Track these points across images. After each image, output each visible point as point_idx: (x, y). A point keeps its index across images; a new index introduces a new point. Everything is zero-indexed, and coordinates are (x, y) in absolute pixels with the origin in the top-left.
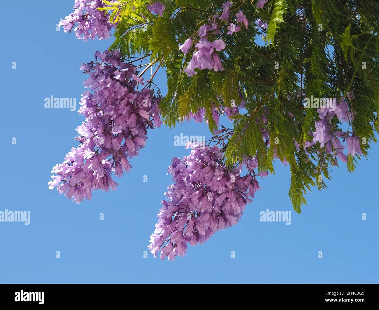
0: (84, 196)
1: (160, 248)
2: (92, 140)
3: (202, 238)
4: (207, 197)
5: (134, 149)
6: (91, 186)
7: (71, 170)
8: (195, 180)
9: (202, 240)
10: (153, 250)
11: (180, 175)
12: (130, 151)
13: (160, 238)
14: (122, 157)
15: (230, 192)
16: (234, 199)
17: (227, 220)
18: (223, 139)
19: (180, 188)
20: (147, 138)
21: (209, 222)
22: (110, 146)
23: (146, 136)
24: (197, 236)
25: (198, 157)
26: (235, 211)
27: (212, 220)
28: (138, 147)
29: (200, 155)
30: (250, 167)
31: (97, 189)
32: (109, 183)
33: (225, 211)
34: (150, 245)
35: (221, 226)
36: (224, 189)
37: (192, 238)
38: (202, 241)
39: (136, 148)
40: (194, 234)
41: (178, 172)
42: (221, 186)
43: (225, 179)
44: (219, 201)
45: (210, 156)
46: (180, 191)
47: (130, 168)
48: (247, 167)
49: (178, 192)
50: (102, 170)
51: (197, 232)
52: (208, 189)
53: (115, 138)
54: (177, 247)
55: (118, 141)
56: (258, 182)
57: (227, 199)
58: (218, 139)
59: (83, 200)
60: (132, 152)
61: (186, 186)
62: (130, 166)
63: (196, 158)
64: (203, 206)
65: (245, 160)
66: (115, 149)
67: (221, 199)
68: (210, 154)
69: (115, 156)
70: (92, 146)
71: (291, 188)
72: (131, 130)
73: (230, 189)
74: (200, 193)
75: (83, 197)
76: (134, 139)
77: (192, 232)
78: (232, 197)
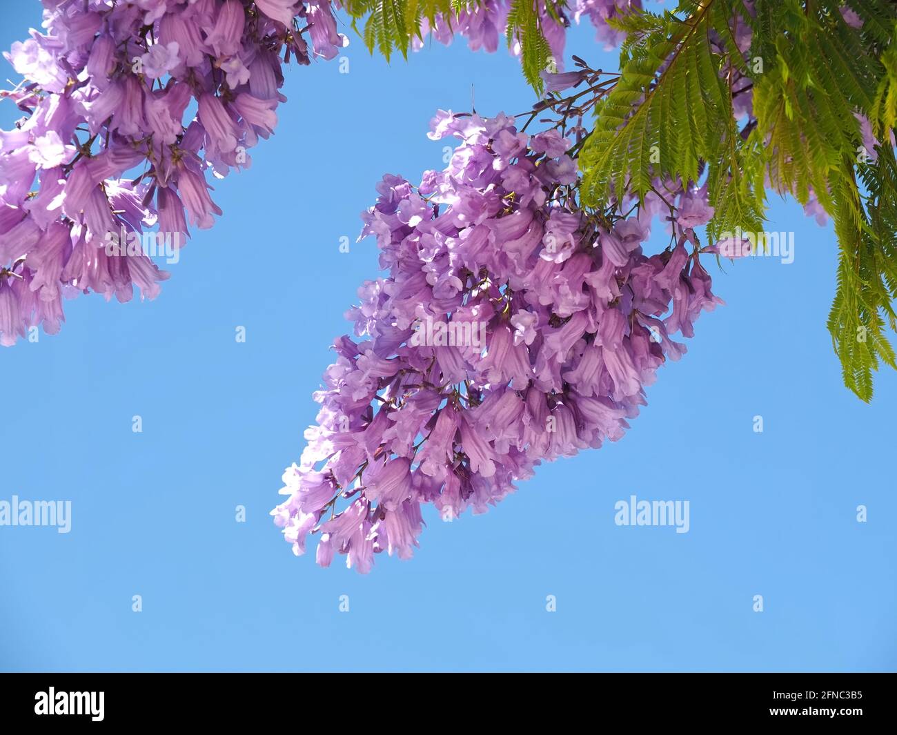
0: (34, 316)
1: (318, 520)
2: (66, 98)
3: (482, 489)
4: (514, 329)
5: (231, 142)
6: (61, 280)
8: (466, 264)
9: (484, 495)
10: (291, 524)
11: (409, 243)
12: (218, 149)
13: (319, 480)
14: (185, 169)
15: (600, 311)
16: (618, 339)
17: (585, 419)
18: (577, 111)
19: (406, 294)
20: (282, 99)
21: (515, 425)
22: (139, 127)
23: (279, 90)
24: (466, 480)
25: (482, 173)
26: (617, 387)
27: (526, 418)
28: (248, 133)
29: (490, 165)
30: (680, 220)
31: (86, 291)
32: (133, 270)
33: (579, 385)
34: (282, 506)
35: (560, 442)
36: (579, 298)
37: (446, 486)
38: (484, 501)
39: (238, 134)
40: (455, 472)
41: (403, 232)
42: (570, 289)
43: (586, 260)
44: (559, 344)
45: (530, 171)
46: (408, 306)
47: (214, 214)
48: (672, 219)
49: (401, 307)
50: (106, 219)
51: (464, 464)
52: (520, 300)
53: (159, 94)
54: (383, 519)
55: (169, 109)
56: (709, 278)
57: (588, 338)
58: (558, 111)
60: (224, 151)
61: (431, 287)
62: (214, 206)
63: (472, 176)
64: (497, 362)
65: (665, 193)
66: (158, 137)
67: (569, 338)
68: (529, 164)
69: (155, 164)
70: (67, 124)
71: (838, 302)
72: (224, 66)
73: (601, 299)
74: (484, 314)
75: (27, 322)
76: (233, 100)
77: (448, 462)
78: (610, 331)
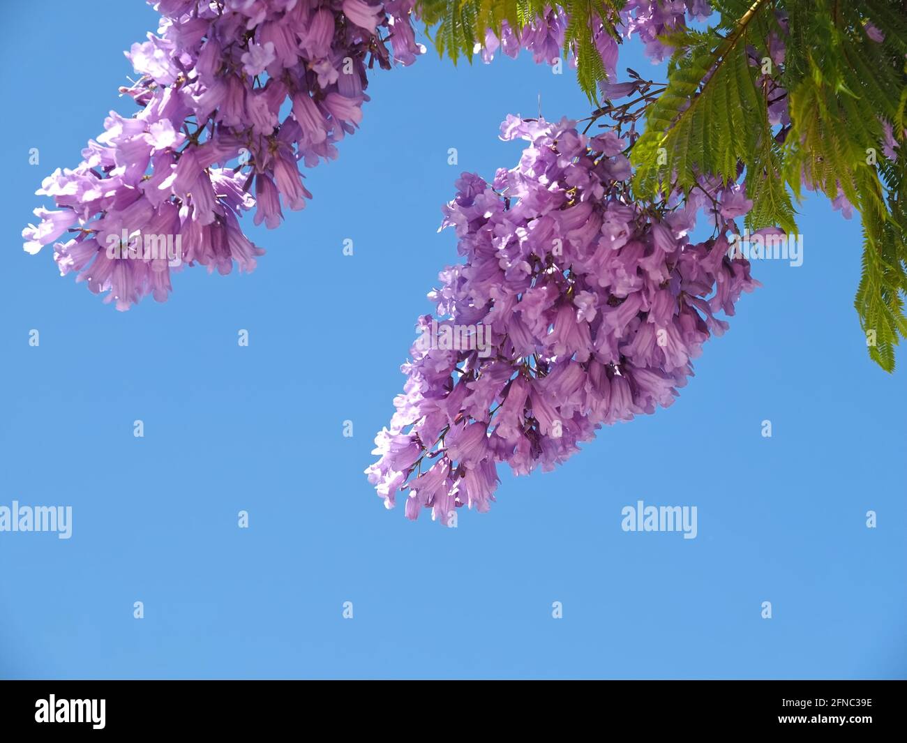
0: (146, 287)
1: (406, 478)
2: (177, 94)
3: (550, 450)
4: (576, 308)
5: (321, 135)
7: (104, 191)
8: (534, 250)
9: (551, 454)
10: (383, 481)
11: (484, 232)
12: (310, 141)
13: (407, 442)
14: (280, 158)
15: (652, 292)
16: (668, 317)
17: (640, 387)
18: (631, 118)
19: (481, 277)
20: (367, 99)
21: (578, 393)
22: (241, 120)
23: (363, 91)
24: (536, 442)
25: (548, 171)
26: (668, 360)
27: (588, 387)
28: (336, 128)
29: (555, 164)
30: (723, 212)
31: (190, 264)
32: (233, 246)
33: (635, 357)
34: (374, 466)
35: (618, 408)
36: (634, 280)
37: (518, 447)
38: (551, 461)
39: (327, 129)
40: (526, 435)
41: (478, 222)
42: (627, 272)
43: (640, 247)
44: (616, 322)
45: (590, 169)
46: (483, 288)
47: (306, 199)
48: (715, 212)
49: (477, 289)
50: (210, 201)
51: (534, 428)
52: (582, 282)
53: (258, 92)
54: (463, 477)
55: (268, 103)
56: (748, 263)
57: (642, 316)
58: (614, 118)
59: (141, 299)
60: (313, 143)
61: (504, 271)
62: (305, 191)
63: (539, 174)
64: (562, 337)
65: (709, 189)
66: (257, 129)
67: (625, 316)
68: (589, 162)
69: (255, 154)
70: (178, 113)
71: (863, 284)
72: (315, 68)
73: (653, 281)
74: (550, 295)
75: (140, 290)
76: (323, 99)
77: (520, 426)
78: (662, 309)
